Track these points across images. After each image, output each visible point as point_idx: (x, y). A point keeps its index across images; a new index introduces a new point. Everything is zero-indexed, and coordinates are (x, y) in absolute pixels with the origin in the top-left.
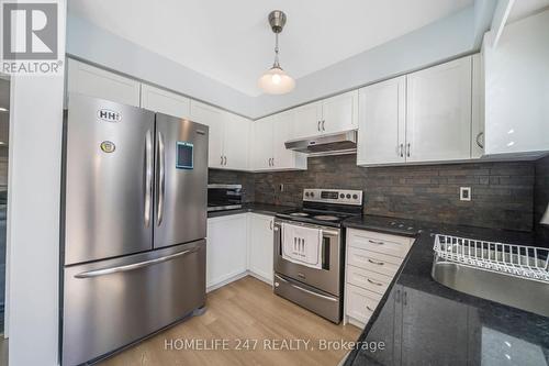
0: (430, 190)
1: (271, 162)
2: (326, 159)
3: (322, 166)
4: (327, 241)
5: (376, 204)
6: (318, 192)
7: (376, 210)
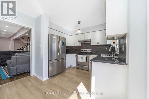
0: (102, 49)
1: (74, 44)
2: (85, 44)
3: (84, 45)
4: (86, 57)
5: (94, 51)
6: (83, 50)
7: (94, 53)
